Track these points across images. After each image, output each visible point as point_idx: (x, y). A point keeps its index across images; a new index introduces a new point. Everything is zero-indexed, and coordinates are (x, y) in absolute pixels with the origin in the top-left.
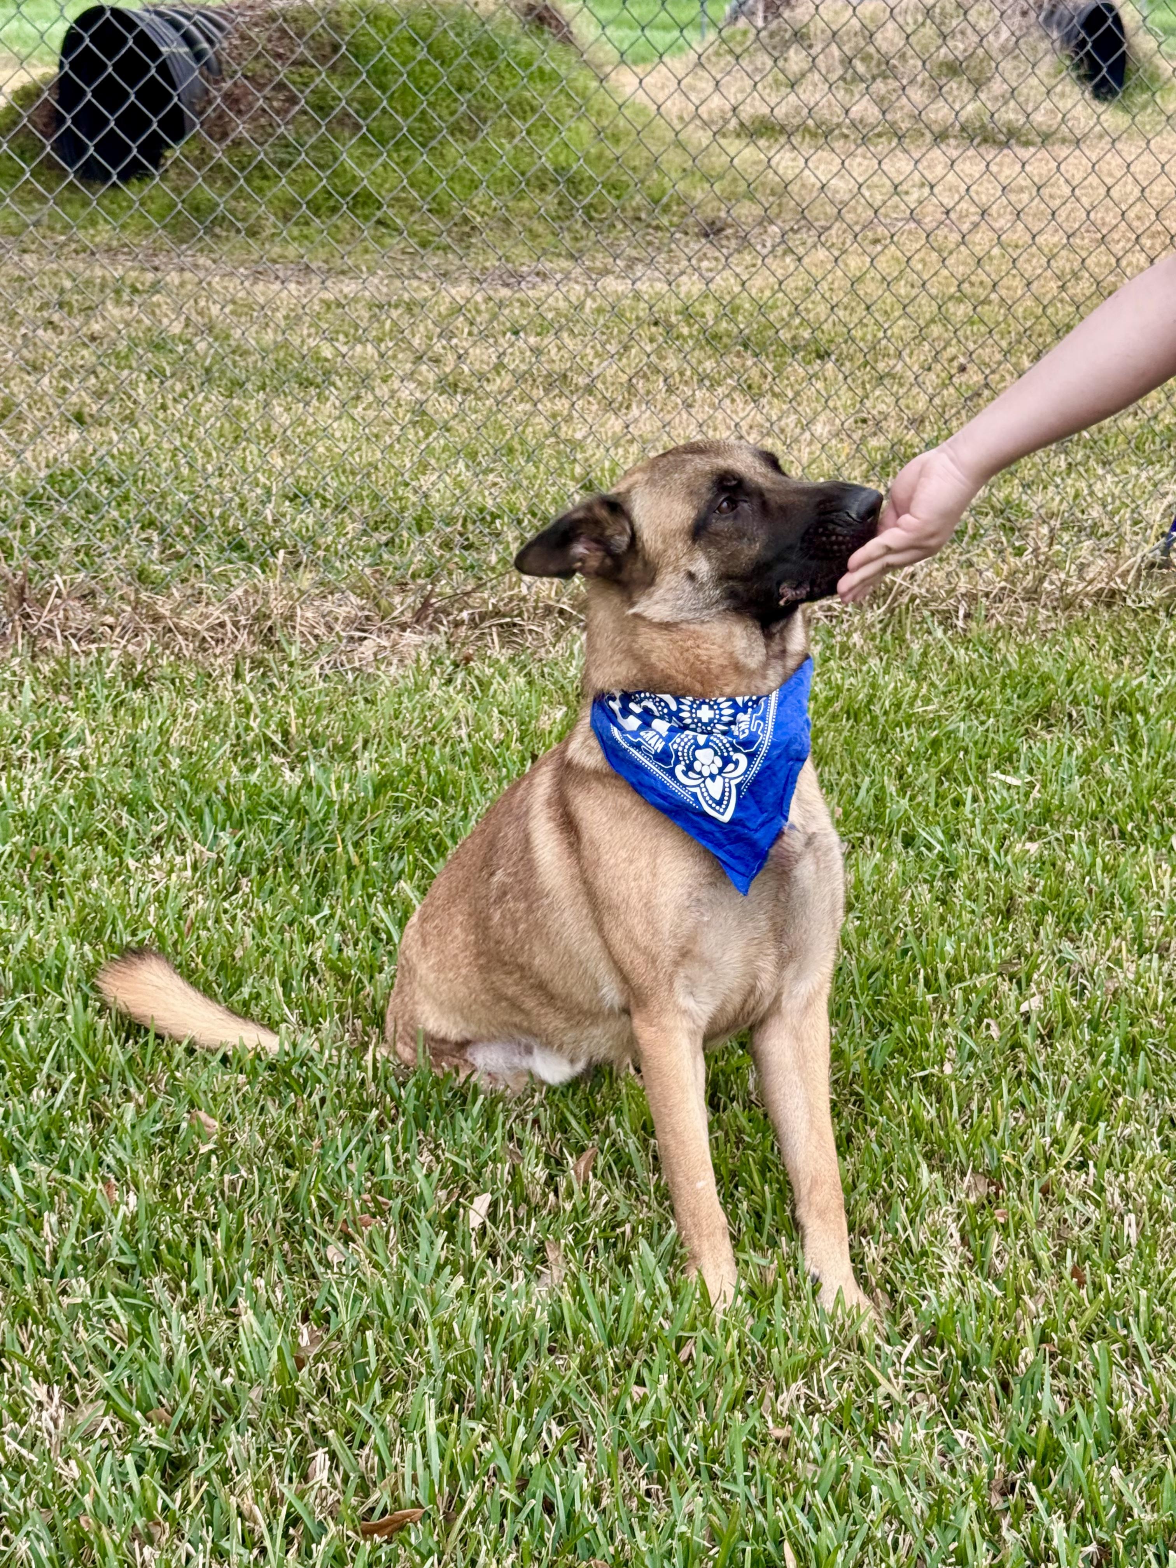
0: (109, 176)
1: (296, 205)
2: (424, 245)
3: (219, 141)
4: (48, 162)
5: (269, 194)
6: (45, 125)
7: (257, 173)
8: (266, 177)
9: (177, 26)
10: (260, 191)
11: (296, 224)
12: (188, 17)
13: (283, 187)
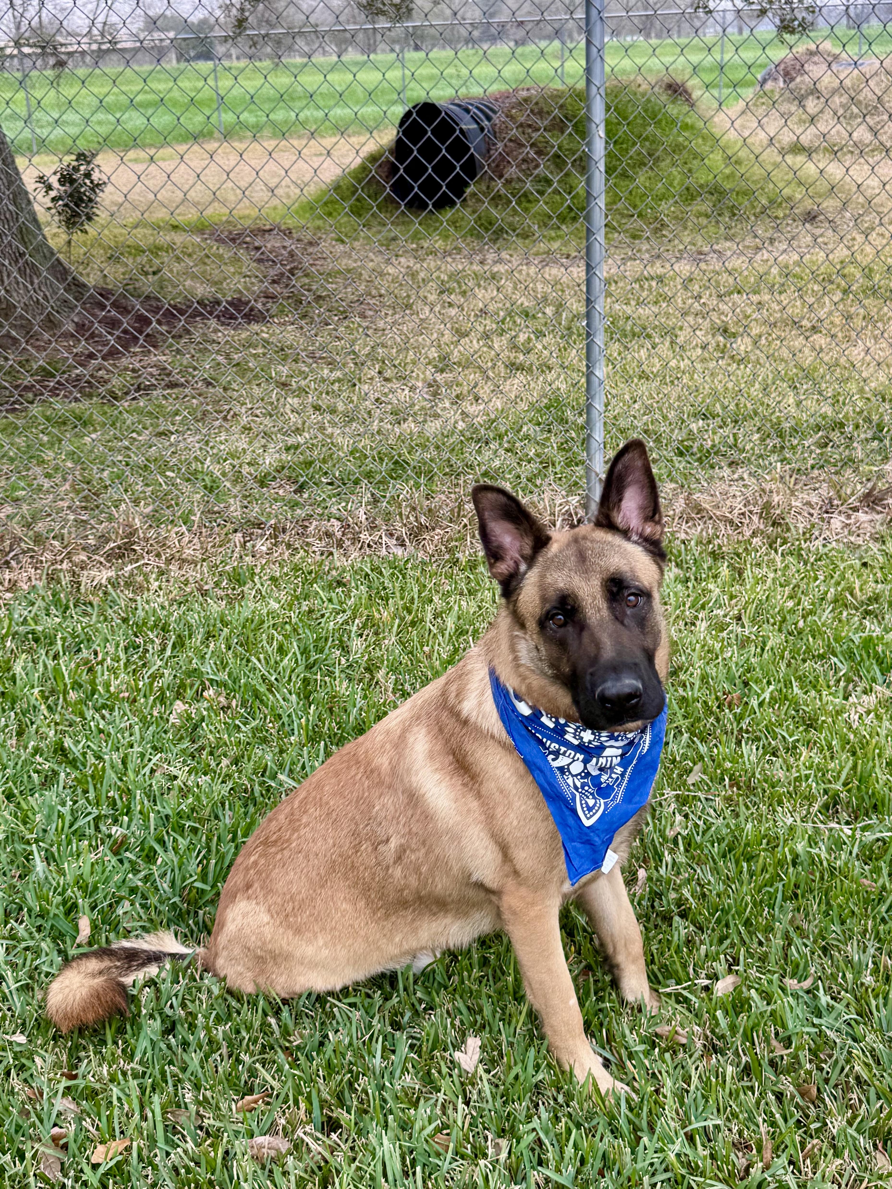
0: (427, 205)
1: (550, 217)
2: (634, 237)
3: (500, 179)
4: (388, 199)
5: (533, 211)
6: (387, 177)
7: (523, 199)
8: (529, 201)
9: (468, 111)
10: (526, 210)
11: (553, 229)
12: (472, 105)
13: (542, 206)
